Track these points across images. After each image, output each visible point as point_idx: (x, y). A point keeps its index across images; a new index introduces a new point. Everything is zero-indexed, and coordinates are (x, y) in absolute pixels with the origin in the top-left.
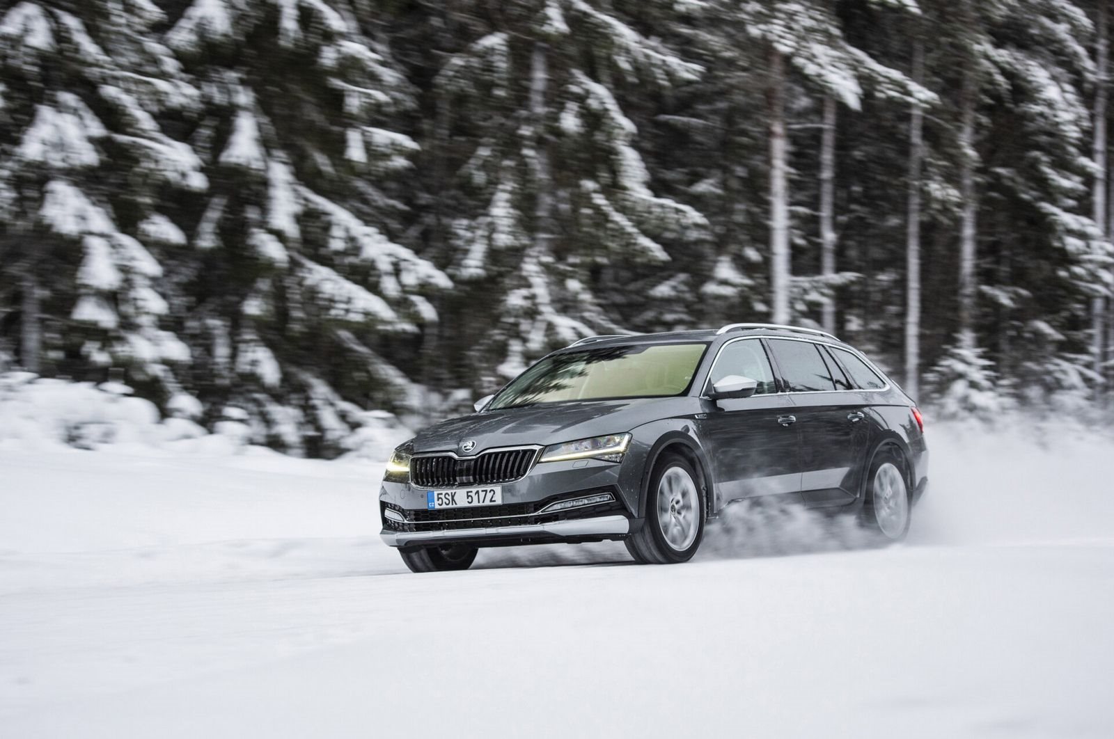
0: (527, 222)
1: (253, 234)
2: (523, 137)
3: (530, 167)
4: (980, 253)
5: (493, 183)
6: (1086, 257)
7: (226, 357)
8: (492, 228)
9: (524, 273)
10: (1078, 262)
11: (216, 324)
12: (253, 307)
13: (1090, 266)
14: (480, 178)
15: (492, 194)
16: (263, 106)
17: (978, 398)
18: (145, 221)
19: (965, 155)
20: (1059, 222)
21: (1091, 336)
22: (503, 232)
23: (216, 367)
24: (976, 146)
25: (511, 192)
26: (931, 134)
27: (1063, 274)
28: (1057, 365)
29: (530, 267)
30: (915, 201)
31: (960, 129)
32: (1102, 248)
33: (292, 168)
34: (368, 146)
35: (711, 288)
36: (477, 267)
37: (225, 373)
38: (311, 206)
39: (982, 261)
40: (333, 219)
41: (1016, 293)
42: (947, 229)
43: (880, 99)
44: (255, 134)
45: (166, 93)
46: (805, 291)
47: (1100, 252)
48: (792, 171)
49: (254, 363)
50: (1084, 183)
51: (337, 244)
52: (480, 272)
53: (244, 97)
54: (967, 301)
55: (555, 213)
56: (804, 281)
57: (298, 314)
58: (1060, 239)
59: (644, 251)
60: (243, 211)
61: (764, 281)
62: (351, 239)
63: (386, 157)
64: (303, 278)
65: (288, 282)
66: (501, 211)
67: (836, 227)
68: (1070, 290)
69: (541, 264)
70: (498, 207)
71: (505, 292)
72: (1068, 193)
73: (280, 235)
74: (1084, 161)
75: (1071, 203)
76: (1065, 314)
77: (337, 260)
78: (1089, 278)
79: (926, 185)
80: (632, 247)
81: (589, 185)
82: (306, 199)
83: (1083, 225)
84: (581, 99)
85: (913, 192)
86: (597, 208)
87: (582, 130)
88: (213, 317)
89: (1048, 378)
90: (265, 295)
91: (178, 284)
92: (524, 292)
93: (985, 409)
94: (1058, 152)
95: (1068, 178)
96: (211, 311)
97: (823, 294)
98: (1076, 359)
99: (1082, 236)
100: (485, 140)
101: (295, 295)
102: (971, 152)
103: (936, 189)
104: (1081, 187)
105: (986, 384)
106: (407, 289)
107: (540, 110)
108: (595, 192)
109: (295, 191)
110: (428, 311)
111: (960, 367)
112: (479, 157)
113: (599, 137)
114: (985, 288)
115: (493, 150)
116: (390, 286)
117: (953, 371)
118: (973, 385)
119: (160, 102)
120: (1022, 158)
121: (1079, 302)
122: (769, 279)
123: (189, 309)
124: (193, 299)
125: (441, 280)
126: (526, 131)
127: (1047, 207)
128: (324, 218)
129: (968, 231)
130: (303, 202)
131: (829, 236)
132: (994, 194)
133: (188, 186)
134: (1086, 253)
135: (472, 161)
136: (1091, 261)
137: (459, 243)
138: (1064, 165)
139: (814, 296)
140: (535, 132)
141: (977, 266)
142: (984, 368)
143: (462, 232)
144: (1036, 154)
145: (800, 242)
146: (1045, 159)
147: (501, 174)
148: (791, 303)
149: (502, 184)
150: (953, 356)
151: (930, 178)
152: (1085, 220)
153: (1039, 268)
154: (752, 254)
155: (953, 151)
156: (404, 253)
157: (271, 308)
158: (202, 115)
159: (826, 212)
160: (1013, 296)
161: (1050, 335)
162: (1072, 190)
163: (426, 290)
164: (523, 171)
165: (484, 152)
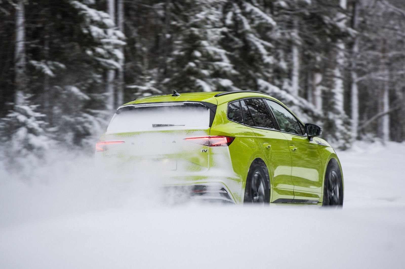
4: (29, 36)
10: (100, 45)
17: (34, 140)
20: (87, 15)
21: (107, 97)
27: (89, 52)
28: (85, 118)
32: (115, 34)
47: (114, 37)
54: (20, 71)
58: (87, 28)
78: (107, 56)
83: (102, 18)
89: (79, 127)
93: (40, 148)
98: (98, 113)
99: (102, 26)
105: (40, 130)
111: (22, 118)
114: (34, 62)
117: (18, 121)
118: (31, 131)
121: (98, 73)
129: (21, 20)
134: (105, 38)
136: (108, 44)
141: (26, 46)
142: (38, 119)
160: (52, 68)
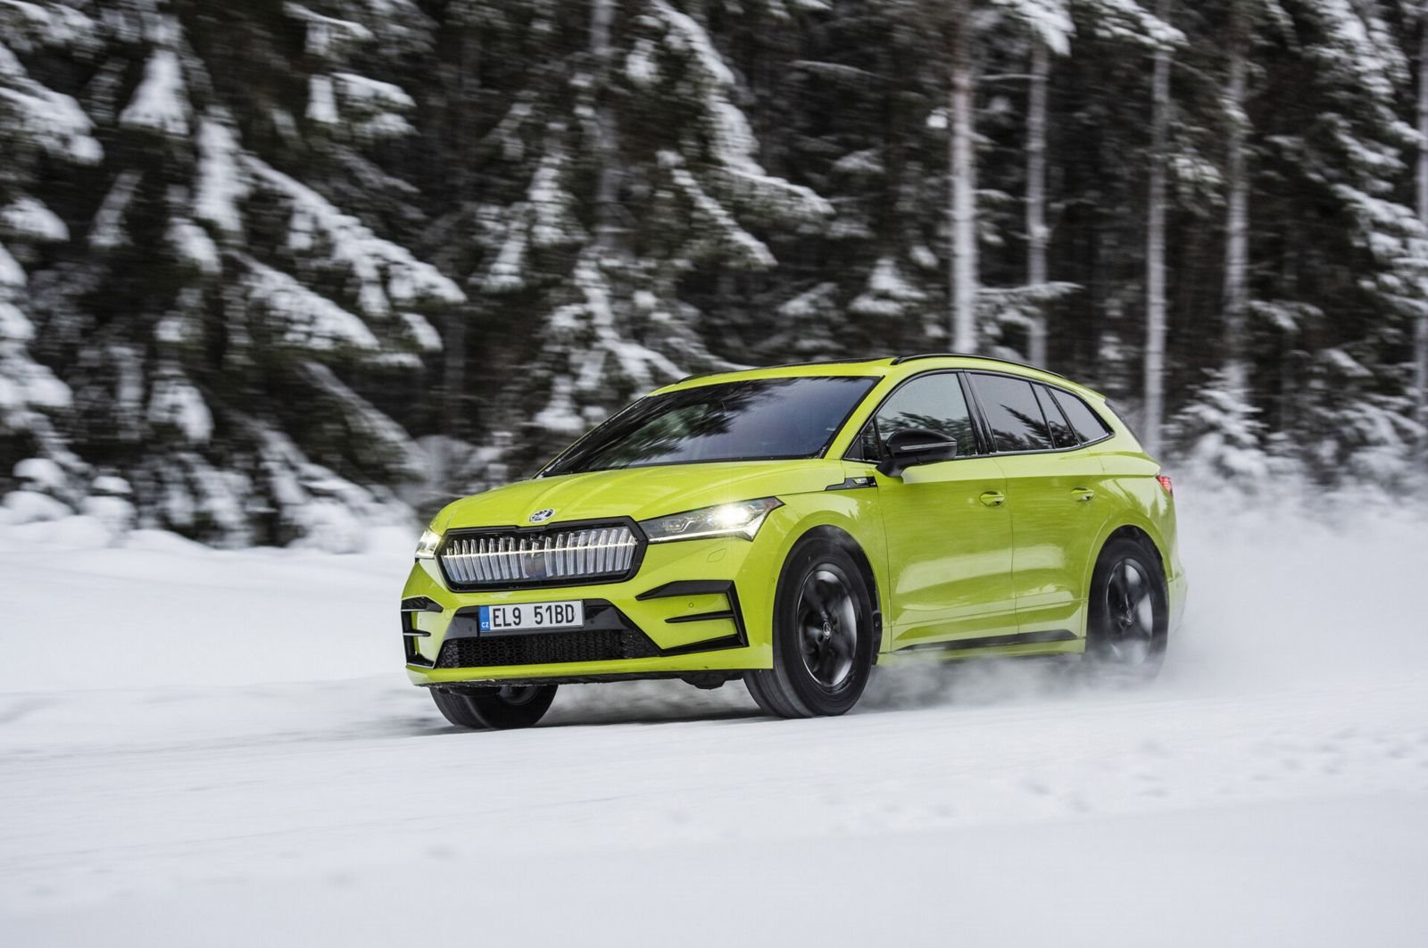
0: (583, 211)
1: (174, 225)
2: (577, 90)
3: (587, 132)
5: (534, 155)
6: (1401, 261)
7: (137, 401)
8: (533, 218)
9: (578, 283)
11: (124, 353)
12: (171, 331)
13: (1407, 273)
14: (514, 148)
15: (533, 170)
16: (195, 42)
18: (9, 206)
19: (1229, 118)
22: (547, 224)
23: (120, 415)
24: (1246, 106)
25: (558, 167)
26: (1182, 88)
29: (585, 274)
30: (1159, 182)
31: (1225, 82)
33: (237, 133)
34: (341, 101)
35: (864, 304)
36: (511, 274)
37: (133, 423)
38: (266, 185)
39: (1255, 267)
40: (296, 204)
41: (1300, 311)
42: (1206, 222)
43: (1104, 39)
44: (177, 82)
45: (44, 24)
46: (1000, 309)
48: (983, 139)
49: (175, 408)
50: (1401, 158)
51: (300, 241)
52: (515, 280)
53: (166, 31)
55: (624, 195)
56: (998, 294)
57: (241, 339)
59: (743, 251)
60: (164, 193)
61: (940, 294)
62: (320, 233)
63: (365, 116)
64: (250, 289)
65: (230, 293)
66: (546, 193)
67: (1048, 218)
68: (1376, 307)
69: (602, 269)
70: (541, 188)
71: (550, 308)
72: (1378, 171)
73: (210, 229)
74: (1400, 127)
75: (1384, 186)
76: (1371, 340)
77: (300, 263)
79: (1172, 159)
80: (724, 246)
81: (669, 157)
82: (257, 177)
84: (658, 35)
85: (1154, 169)
86: (680, 191)
87: (657, 79)
88: (121, 344)
90: (192, 313)
91: (69, 297)
92: (576, 309)
94: (1365, 114)
95: (1378, 151)
96: (118, 334)
97: (1025, 313)
100: (524, 93)
101: (237, 311)
102: (1237, 114)
103: (1185, 165)
104: (1396, 163)
106: (399, 304)
107: (604, 51)
108: (678, 167)
109: (239, 164)
110: (427, 336)
112: (514, 118)
113: (683, 89)
115: (534, 108)
116: (373, 299)
119: (33, 36)
120: (1312, 121)
122: (948, 290)
123: (85, 333)
124: (91, 319)
125: (449, 291)
126: (581, 81)
127: (1346, 191)
128: (283, 203)
130: (250, 180)
131: (1038, 231)
132: (1271, 173)
133: (72, 156)
135: (505, 123)
137: (486, 240)
138: (1372, 133)
139: (1012, 316)
140: (595, 83)
143: (490, 225)
144: (1330, 116)
145: (992, 238)
146: (1342, 123)
147: (547, 142)
148: (979, 323)
149: (548, 155)
150: (1203, 400)
151: (1178, 150)
152: (1402, 210)
153: (1332, 276)
154: (924, 256)
155: (1212, 112)
156: (395, 252)
157: (199, 331)
158: (101, 57)
159: (1035, 197)
161: (1350, 369)
162: (1383, 167)
163: (426, 305)
164: (576, 140)
165: (521, 111)
